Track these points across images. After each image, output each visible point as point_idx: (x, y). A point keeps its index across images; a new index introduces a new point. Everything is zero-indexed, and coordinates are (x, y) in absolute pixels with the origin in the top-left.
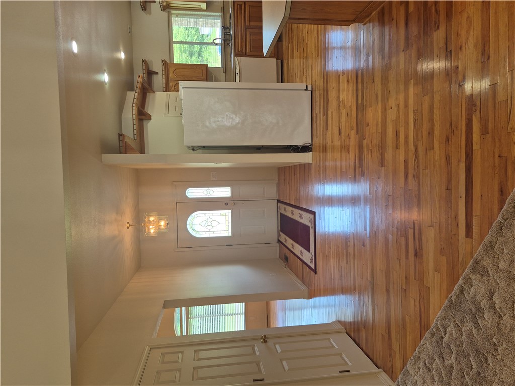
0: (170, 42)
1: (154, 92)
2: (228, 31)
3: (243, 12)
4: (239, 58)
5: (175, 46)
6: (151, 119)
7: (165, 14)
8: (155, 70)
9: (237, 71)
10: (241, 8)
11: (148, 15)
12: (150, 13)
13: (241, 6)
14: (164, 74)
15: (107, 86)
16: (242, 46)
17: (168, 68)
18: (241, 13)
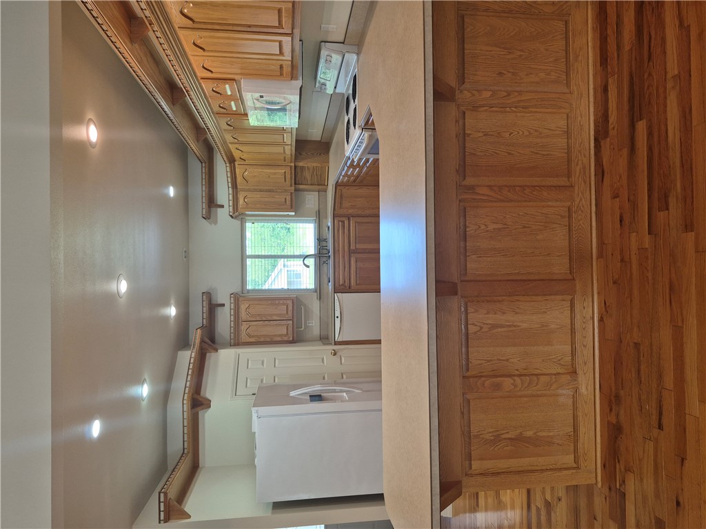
0: (243, 257)
1: (217, 351)
2: (324, 244)
3: (346, 231)
4: (339, 294)
5: (249, 261)
6: (210, 407)
7: (237, 223)
8: (220, 301)
9: (338, 314)
10: (344, 226)
11: (213, 225)
12: (216, 223)
13: (344, 223)
14: (232, 314)
15: (144, 403)
16: (344, 275)
17: (238, 305)
18: (344, 232)
